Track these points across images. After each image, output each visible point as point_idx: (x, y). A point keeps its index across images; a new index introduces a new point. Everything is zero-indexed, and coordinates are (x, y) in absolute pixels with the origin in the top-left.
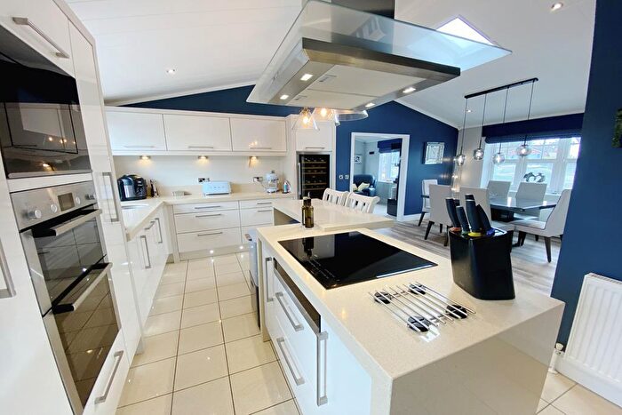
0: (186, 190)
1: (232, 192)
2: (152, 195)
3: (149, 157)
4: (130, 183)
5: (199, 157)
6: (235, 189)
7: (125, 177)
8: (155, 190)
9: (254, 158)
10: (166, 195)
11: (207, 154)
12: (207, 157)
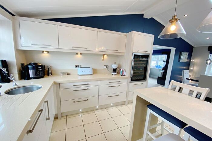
0: (68, 72)
1: (94, 73)
2: (48, 75)
3: (48, 52)
4: (33, 68)
5: (77, 54)
6: (95, 71)
7: (30, 64)
8: (50, 72)
9: (106, 55)
10: (56, 74)
11: (81, 52)
12: (81, 54)
